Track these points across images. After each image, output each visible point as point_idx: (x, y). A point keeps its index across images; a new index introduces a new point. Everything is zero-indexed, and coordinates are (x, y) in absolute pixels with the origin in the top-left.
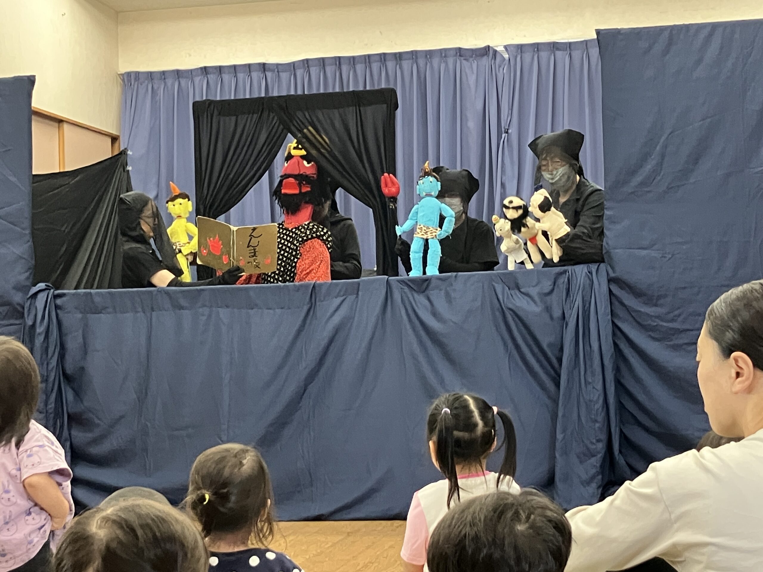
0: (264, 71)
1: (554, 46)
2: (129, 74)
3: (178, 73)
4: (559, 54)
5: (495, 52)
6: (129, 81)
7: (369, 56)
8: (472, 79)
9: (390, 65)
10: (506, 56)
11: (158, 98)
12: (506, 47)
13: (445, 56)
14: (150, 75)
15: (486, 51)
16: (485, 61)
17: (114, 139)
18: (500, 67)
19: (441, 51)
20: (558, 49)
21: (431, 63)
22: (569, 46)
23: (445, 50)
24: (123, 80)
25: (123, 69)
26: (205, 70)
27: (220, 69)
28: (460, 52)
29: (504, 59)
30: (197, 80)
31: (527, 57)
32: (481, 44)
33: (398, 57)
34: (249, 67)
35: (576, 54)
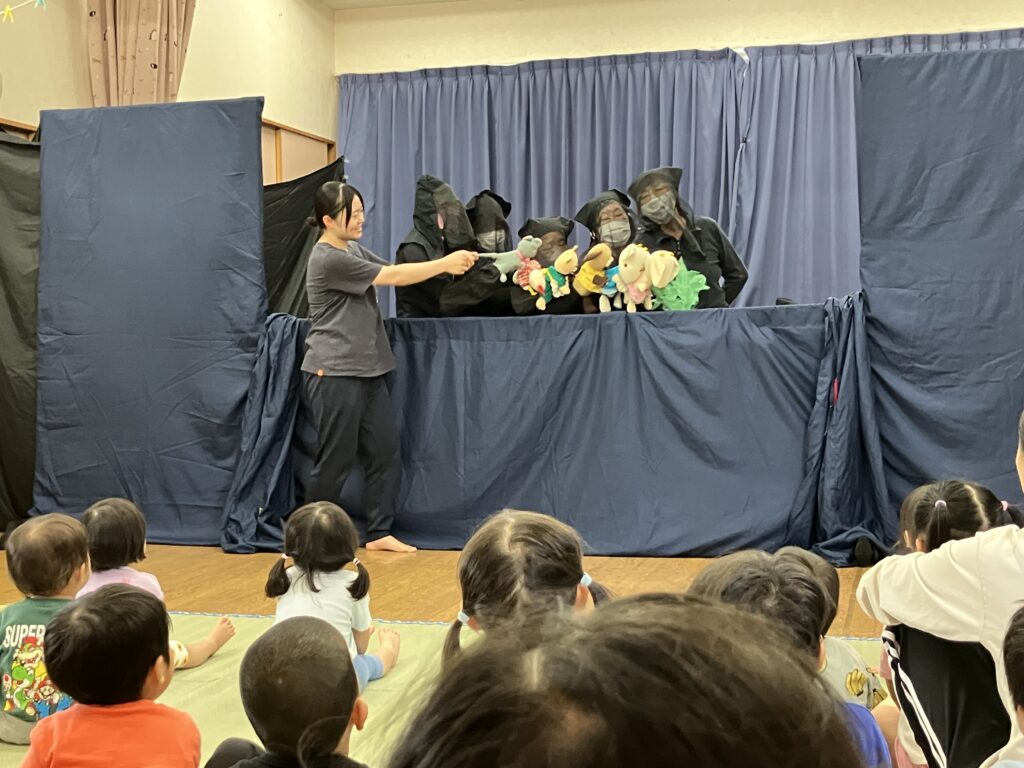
0: (487, 73)
1: (799, 49)
2: (345, 76)
3: (397, 76)
4: (803, 57)
5: (735, 56)
6: (346, 83)
7: (599, 58)
8: (709, 84)
9: (622, 68)
10: (746, 58)
11: (375, 102)
12: (746, 50)
13: (681, 59)
14: (368, 78)
15: (725, 54)
16: (724, 64)
17: (330, 146)
18: (739, 70)
19: (676, 53)
20: (802, 52)
21: (665, 67)
22: (815, 50)
23: (681, 52)
24: (340, 83)
25: (340, 71)
26: (425, 73)
27: (441, 72)
28: (697, 55)
29: (744, 62)
30: (416, 82)
31: (769, 60)
32: (719, 46)
33: (630, 59)
34: (471, 70)
35: (822, 59)
